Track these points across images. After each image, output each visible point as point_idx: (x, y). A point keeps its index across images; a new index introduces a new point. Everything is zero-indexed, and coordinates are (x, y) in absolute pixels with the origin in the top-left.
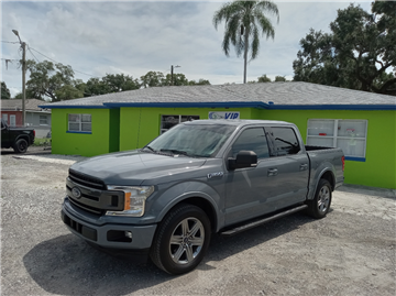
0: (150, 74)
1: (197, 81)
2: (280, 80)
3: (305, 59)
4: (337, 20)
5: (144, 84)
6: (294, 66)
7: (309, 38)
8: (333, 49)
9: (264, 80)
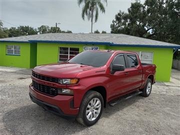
0: (42, 26)
1: (66, 31)
2: (104, 32)
3: (115, 24)
4: (131, 8)
5: (39, 31)
6: (111, 27)
7: (119, 14)
8: (129, 20)
9: (97, 32)
